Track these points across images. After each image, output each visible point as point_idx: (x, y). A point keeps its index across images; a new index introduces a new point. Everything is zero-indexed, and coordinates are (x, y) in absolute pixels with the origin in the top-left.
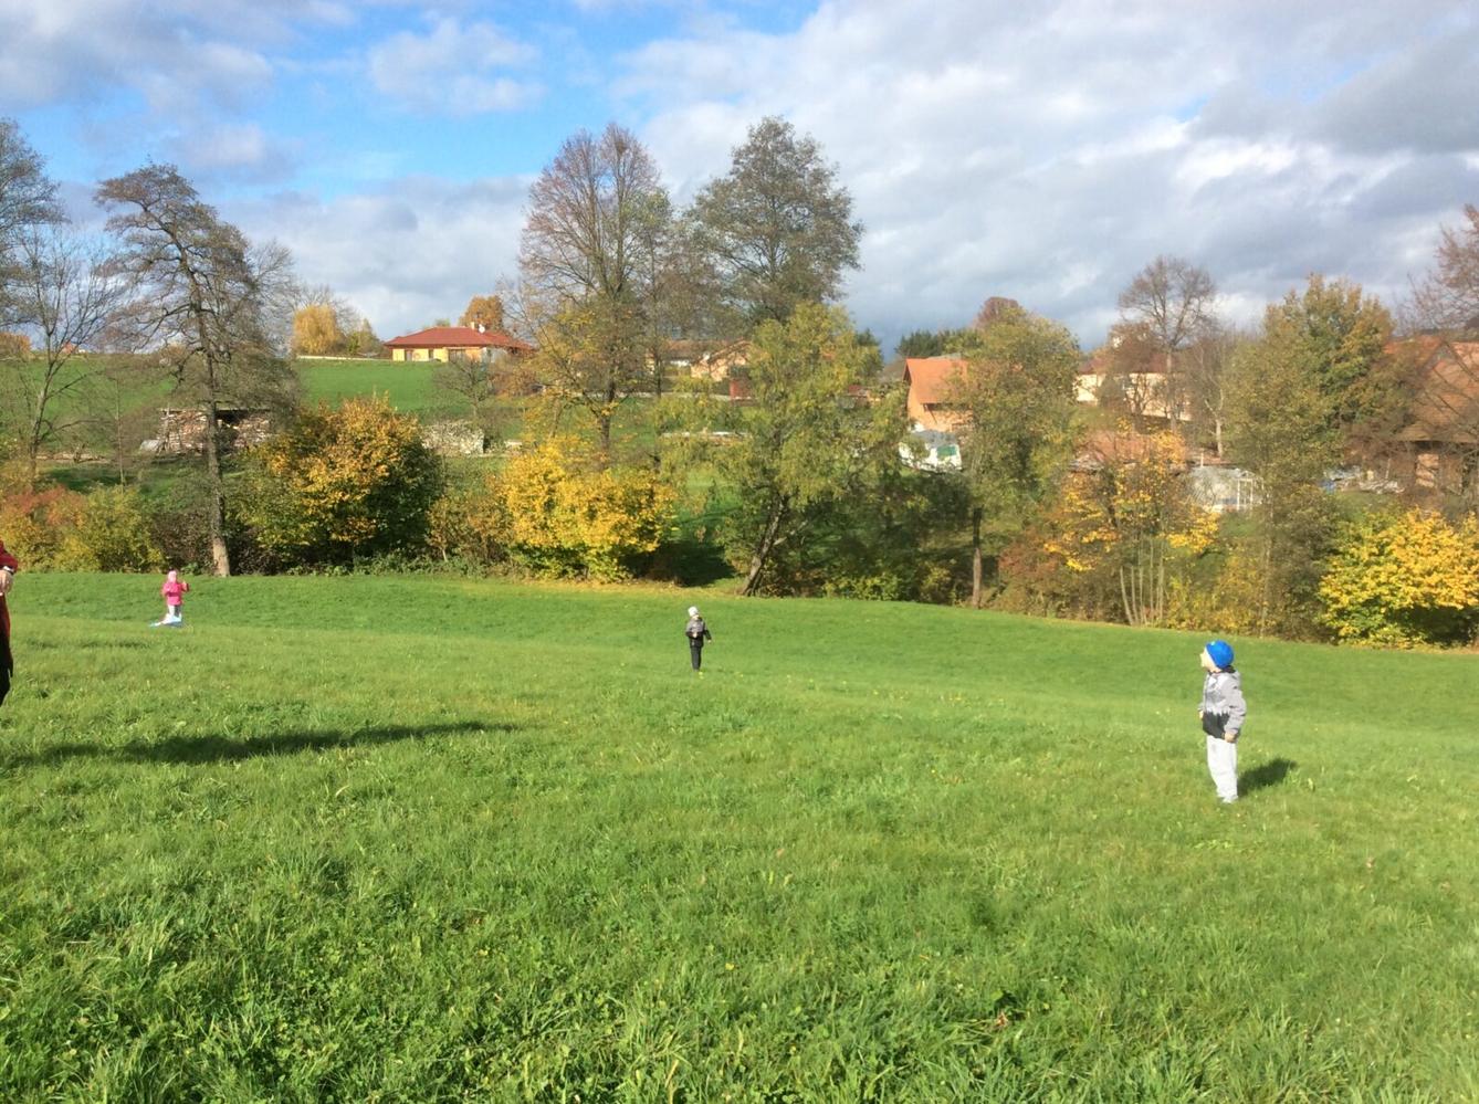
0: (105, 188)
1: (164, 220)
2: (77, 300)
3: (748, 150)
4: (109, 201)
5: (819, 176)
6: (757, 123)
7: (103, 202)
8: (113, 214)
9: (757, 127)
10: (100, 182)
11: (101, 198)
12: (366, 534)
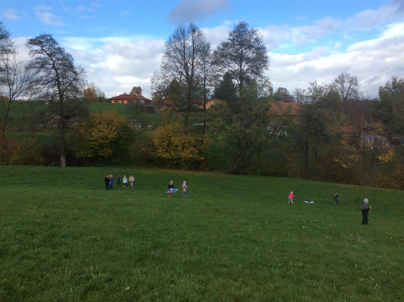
0: (29, 41)
1: (48, 52)
2: (20, 79)
3: (234, 32)
4: (30, 45)
5: (257, 40)
6: (237, 23)
7: (28, 46)
8: (31, 49)
9: (237, 24)
10: (27, 40)
11: (28, 45)
12: (110, 153)
